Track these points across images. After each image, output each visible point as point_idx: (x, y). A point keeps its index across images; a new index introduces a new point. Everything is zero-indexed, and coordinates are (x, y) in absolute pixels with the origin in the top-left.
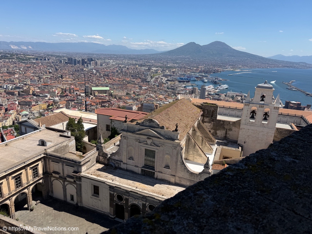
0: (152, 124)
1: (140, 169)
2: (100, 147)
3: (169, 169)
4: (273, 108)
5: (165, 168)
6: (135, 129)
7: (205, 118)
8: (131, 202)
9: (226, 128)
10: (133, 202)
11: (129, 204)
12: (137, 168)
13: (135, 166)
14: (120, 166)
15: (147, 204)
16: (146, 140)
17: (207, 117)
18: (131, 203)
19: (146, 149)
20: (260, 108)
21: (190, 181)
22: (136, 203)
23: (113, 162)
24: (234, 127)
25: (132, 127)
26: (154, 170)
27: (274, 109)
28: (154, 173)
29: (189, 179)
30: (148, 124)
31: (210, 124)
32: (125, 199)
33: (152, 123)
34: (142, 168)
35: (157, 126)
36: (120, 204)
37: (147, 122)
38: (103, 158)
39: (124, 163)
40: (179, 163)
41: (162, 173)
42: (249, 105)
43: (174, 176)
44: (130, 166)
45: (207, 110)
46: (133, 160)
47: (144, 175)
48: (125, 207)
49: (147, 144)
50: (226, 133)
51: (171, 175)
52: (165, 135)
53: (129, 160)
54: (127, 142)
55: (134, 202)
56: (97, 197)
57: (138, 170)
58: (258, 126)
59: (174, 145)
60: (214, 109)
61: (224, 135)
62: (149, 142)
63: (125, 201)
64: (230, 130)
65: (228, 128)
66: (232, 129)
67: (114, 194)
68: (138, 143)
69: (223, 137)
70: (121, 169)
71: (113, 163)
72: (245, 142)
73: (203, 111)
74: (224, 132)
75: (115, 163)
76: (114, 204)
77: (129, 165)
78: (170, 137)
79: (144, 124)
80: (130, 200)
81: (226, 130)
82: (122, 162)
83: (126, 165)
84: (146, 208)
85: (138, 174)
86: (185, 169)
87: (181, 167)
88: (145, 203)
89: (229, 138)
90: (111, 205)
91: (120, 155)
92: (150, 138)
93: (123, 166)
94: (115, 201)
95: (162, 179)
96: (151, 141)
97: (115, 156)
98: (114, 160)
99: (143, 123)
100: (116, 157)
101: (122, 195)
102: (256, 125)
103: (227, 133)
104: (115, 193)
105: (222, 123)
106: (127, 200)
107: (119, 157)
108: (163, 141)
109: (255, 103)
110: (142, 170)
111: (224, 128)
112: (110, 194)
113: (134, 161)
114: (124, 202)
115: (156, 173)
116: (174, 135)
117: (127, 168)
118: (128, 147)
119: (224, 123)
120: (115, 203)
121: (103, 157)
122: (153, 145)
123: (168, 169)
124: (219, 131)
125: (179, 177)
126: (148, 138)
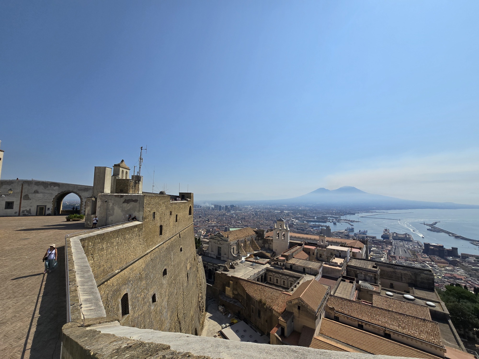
0: (220, 235)
3: (226, 255)
5: (224, 254)
7: (259, 238)
12: (215, 256)
14: (208, 255)
15: (214, 268)
17: (260, 237)
19: (218, 247)
20: (280, 231)
24: (272, 242)
27: (286, 231)
32: (206, 267)
40: (229, 252)
44: (212, 255)
48: (206, 271)
49: (218, 244)
51: (226, 258)
52: (224, 239)
53: (212, 252)
54: (211, 244)
55: (210, 268)
58: (281, 241)
59: (227, 244)
60: (262, 232)
61: (268, 247)
64: (271, 244)
65: (269, 243)
68: (215, 244)
70: (209, 257)
72: (276, 250)
73: (258, 234)
78: (226, 240)
82: (209, 253)
84: (214, 270)
85: (215, 258)
87: (230, 254)
89: (271, 248)
95: (224, 260)
99: (217, 234)
101: (205, 265)
105: (266, 240)
107: (208, 251)
108: (223, 242)
109: (277, 228)
113: (214, 253)
114: (206, 269)
115: (221, 257)
122: (220, 244)
125: (229, 259)
126: (218, 241)
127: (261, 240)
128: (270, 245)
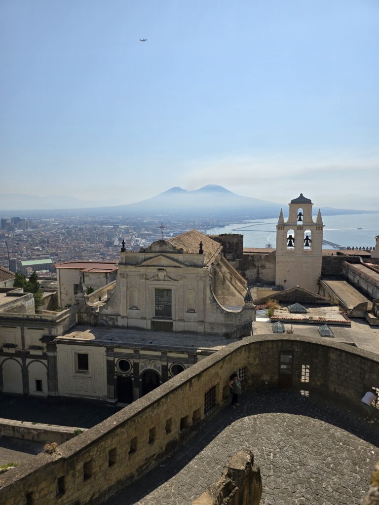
0: (164, 248)
1: (149, 322)
2: (81, 299)
3: (194, 312)
4: (315, 229)
5: (188, 312)
6: (138, 259)
7: (226, 255)
8: (143, 368)
9: (257, 266)
10: (147, 367)
11: (141, 372)
12: (145, 321)
13: (142, 318)
14: (116, 323)
15: (170, 364)
16: (157, 273)
17: (230, 253)
18: (143, 370)
19: (156, 289)
20: (299, 231)
21: (227, 326)
22: (152, 368)
23: (105, 318)
24: (267, 263)
25: (134, 257)
26: (171, 319)
27: (317, 230)
28: (172, 323)
29: (224, 322)
30: (158, 248)
31: (234, 263)
32: (133, 364)
33: (164, 246)
34: (152, 320)
35: (172, 250)
36: (124, 375)
37: (157, 247)
38: (88, 315)
39: (123, 317)
40: (208, 302)
41: (184, 321)
42: (284, 227)
43: (203, 322)
44: (133, 319)
45: (228, 242)
46: (137, 309)
47: (156, 331)
48: (133, 379)
49: (158, 280)
50: (258, 273)
51: (198, 321)
52: (185, 261)
53: (132, 310)
54: (127, 283)
55: (149, 368)
56: (85, 373)
57: (147, 324)
58: (299, 255)
59: (199, 275)
60: (238, 240)
61: (255, 276)
62: (161, 275)
63: (133, 369)
64: (263, 267)
65: (260, 266)
66: (266, 266)
67: (114, 361)
68: (143, 280)
69: (254, 278)
70: (118, 327)
71: (104, 320)
72: (285, 281)
73: (222, 245)
74: (255, 271)
75: (108, 319)
76: (115, 377)
77: (131, 320)
78: (192, 264)
79: (153, 249)
80: (141, 364)
81: (257, 268)
82: (120, 316)
83: (126, 320)
84: (169, 372)
85: (147, 330)
86: (217, 308)
87: (212, 306)
88: (165, 364)
89: (263, 279)
90: (110, 381)
91: (116, 306)
92: (163, 269)
93: (121, 322)
94: (117, 372)
95: (185, 330)
96: (165, 273)
97: (107, 309)
98: (107, 315)
99: (150, 247)
100: (109, 311)
101: (127, 359)
102: (297, 255)
103: (260, 272)
104: (116, 359)
105: (250, 258)
106: (136, 366)
107: (114, 308)
108: (183, 270)
109: (292, 224)
110: (153, 323)
111: (254, 266)
112: (108, 361)
113: (138, 311)
114: (132, 371)
115: (174, 323)
116: (198, 260)
117: (128, 325)
118: (128, 289)
119: (253, 259)
120: (116, 375)
121: (86, 315)
122: (168, 279)
123: (192, 314)
124: (248, 271)
125: (209, 323)
126: (159, 270)
127: (234, 261)
128: (261, 270)
